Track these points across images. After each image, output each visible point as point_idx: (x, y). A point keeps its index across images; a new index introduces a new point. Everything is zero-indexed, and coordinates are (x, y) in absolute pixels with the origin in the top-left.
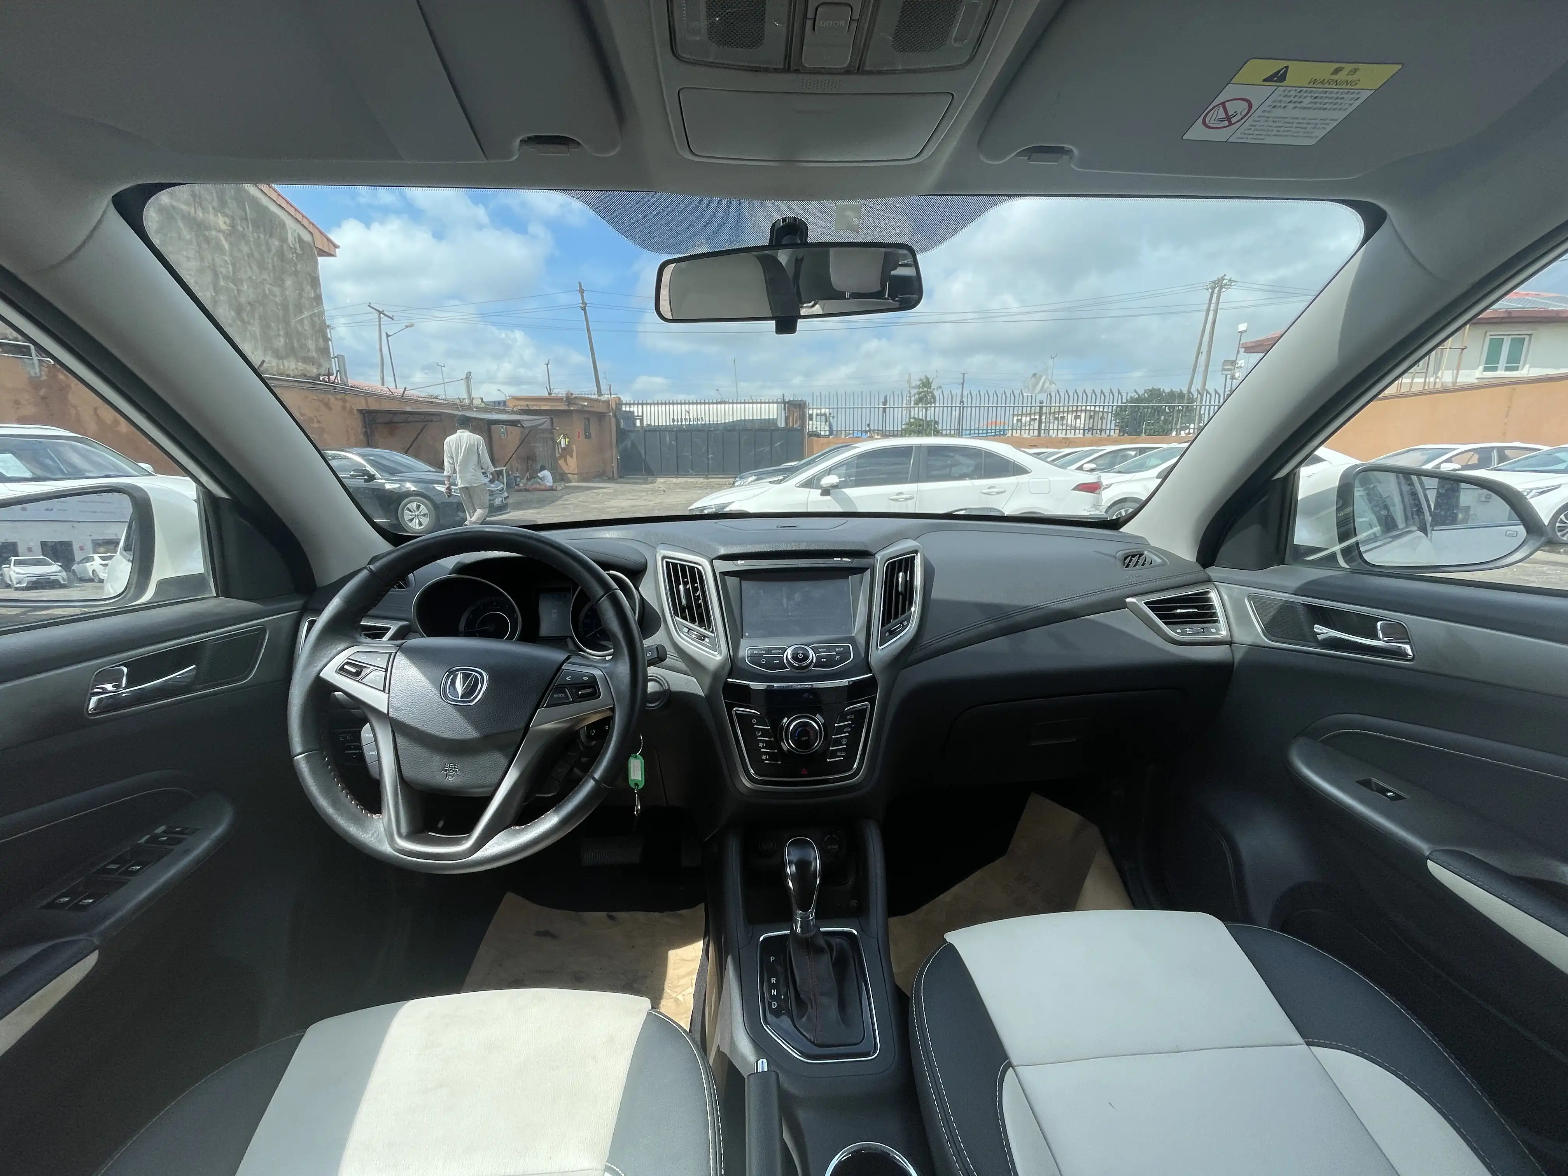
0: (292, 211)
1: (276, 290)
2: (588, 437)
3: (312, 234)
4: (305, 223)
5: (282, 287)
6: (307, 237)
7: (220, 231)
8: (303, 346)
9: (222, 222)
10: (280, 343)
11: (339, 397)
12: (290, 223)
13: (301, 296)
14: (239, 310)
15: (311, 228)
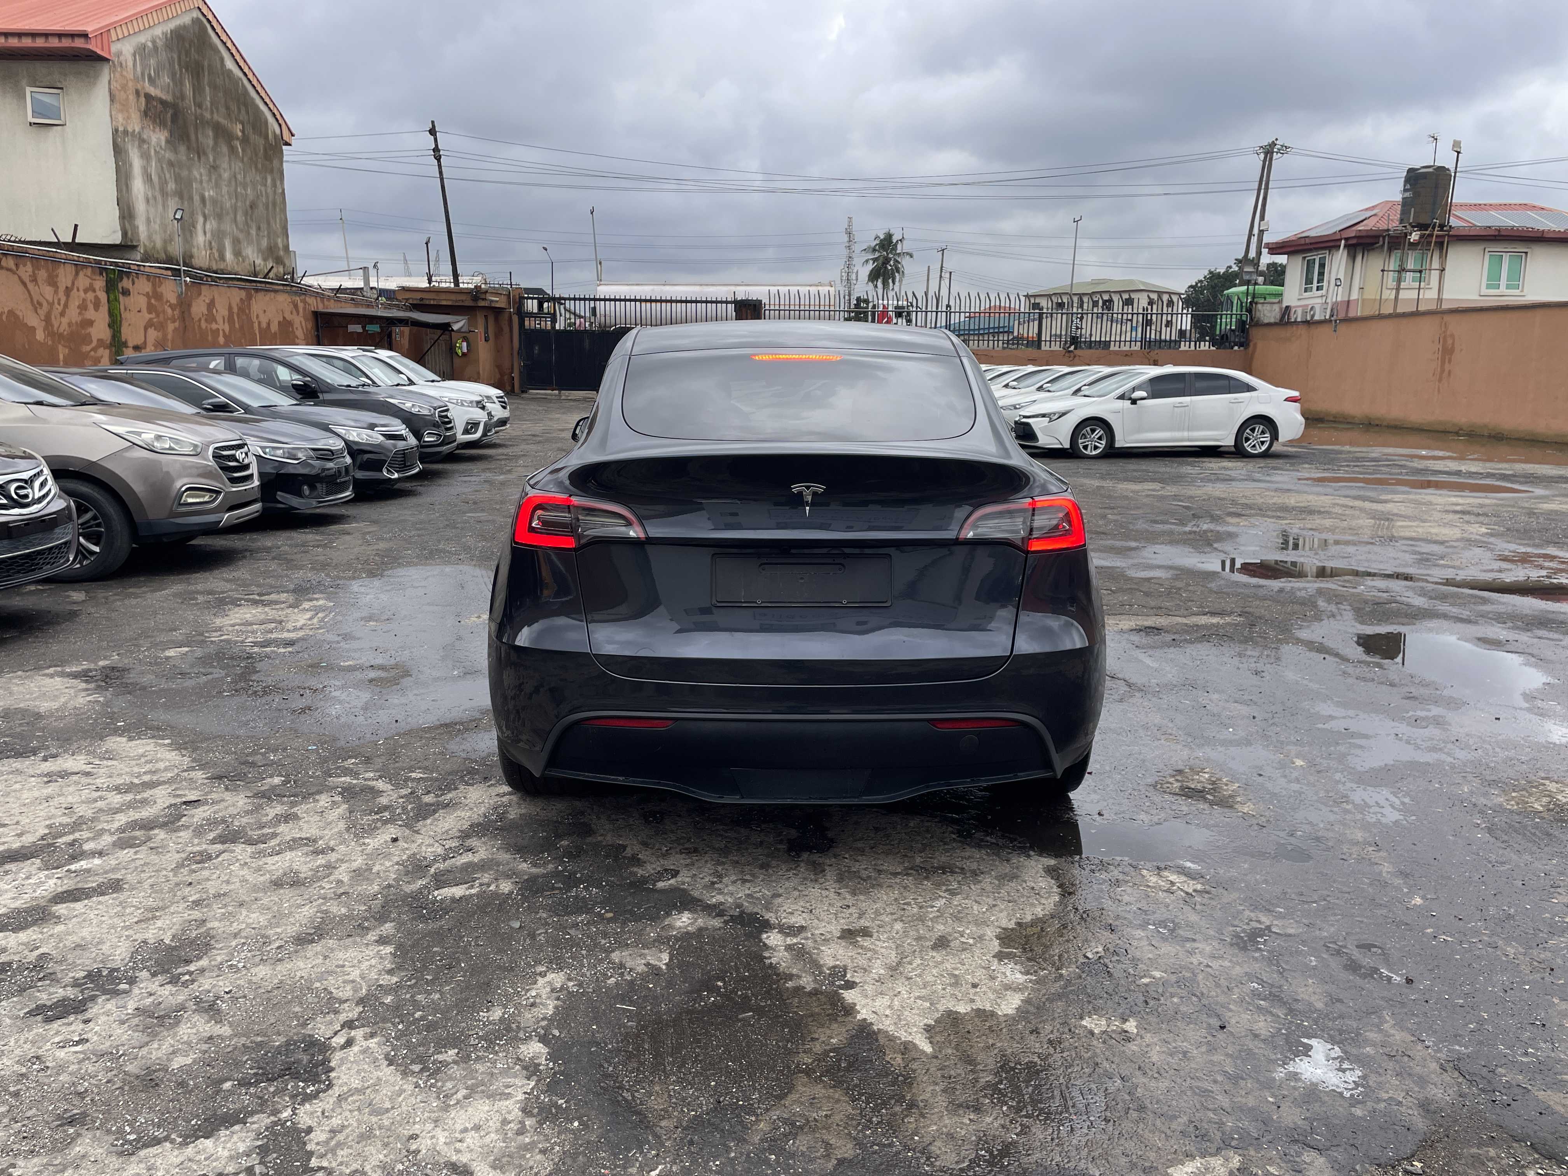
0: (271, 106)
1: (263, 189)
2: (487, 340)
3: (280, 125)
4: (278, 117)
5: (266, 185)
6: (278, 131)
7: (238, 139)
8: (276, 244)
9: (238, 129)
10: (264, 243)
11: (303, 297)
12: (271, 119)
13: (275, 192)
14: (246, 214)
15: (281, 121)
